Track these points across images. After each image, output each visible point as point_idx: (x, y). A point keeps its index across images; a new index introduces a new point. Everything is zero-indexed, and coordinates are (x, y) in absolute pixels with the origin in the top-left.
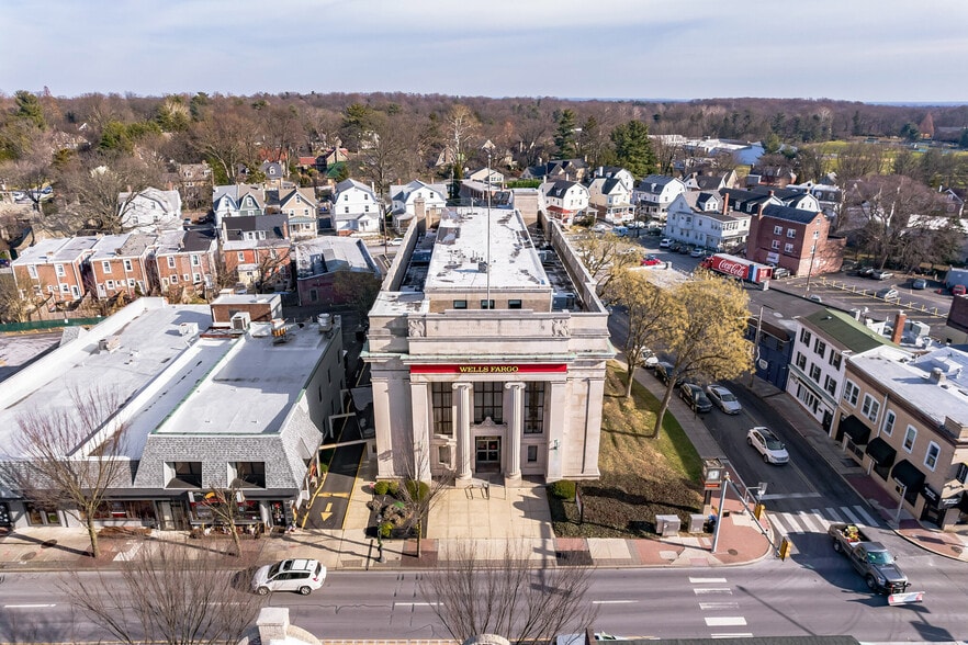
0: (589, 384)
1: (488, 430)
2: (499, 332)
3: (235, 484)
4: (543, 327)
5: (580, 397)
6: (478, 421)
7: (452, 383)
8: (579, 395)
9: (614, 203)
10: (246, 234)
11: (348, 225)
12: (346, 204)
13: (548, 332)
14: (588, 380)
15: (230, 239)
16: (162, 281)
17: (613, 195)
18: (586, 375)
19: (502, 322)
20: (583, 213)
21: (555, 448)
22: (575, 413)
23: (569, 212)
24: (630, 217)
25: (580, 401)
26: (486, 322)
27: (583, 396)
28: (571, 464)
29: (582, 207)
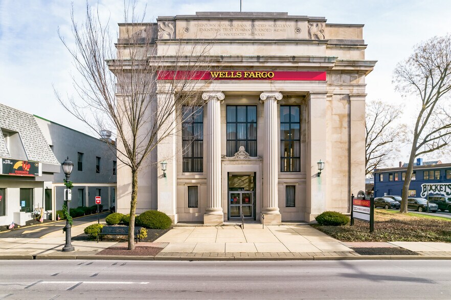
0: (349, 102)
1: (242, 165)
2: (253, 34)
4: (298, 30)
5: (341, 117)
6: (231, 152)
7: (203, 92)
8: (339, 115)
13: (304, 35)
14: (349, 97)
18: (346, 91)
19: (257, 23)
21: (319, 174)
22: (336, 137)
25: (341, 121)
26: (240, 23)
27: (344, 116)
28: (335, 200)
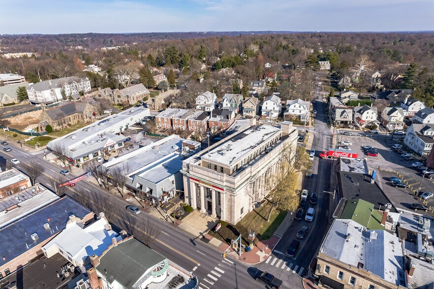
2: (208, 175)
3: (148, 192)
4: (218, 177)
7: (198, 184)
9: (392, 120)
10: (218, 116)
11: (266, 114)
12: (266, 106)
13: (219, 179)
14: (231, 195)
15: (213, 117)
16: (189, 127)
17: (392, 116)
20: (372, 123)
21: (222, 211)
22: (228, 203)
23: (364, 121)
24: (402, 128)
25: (229, 200)
26: (205, 171)
29: (373, 120)
